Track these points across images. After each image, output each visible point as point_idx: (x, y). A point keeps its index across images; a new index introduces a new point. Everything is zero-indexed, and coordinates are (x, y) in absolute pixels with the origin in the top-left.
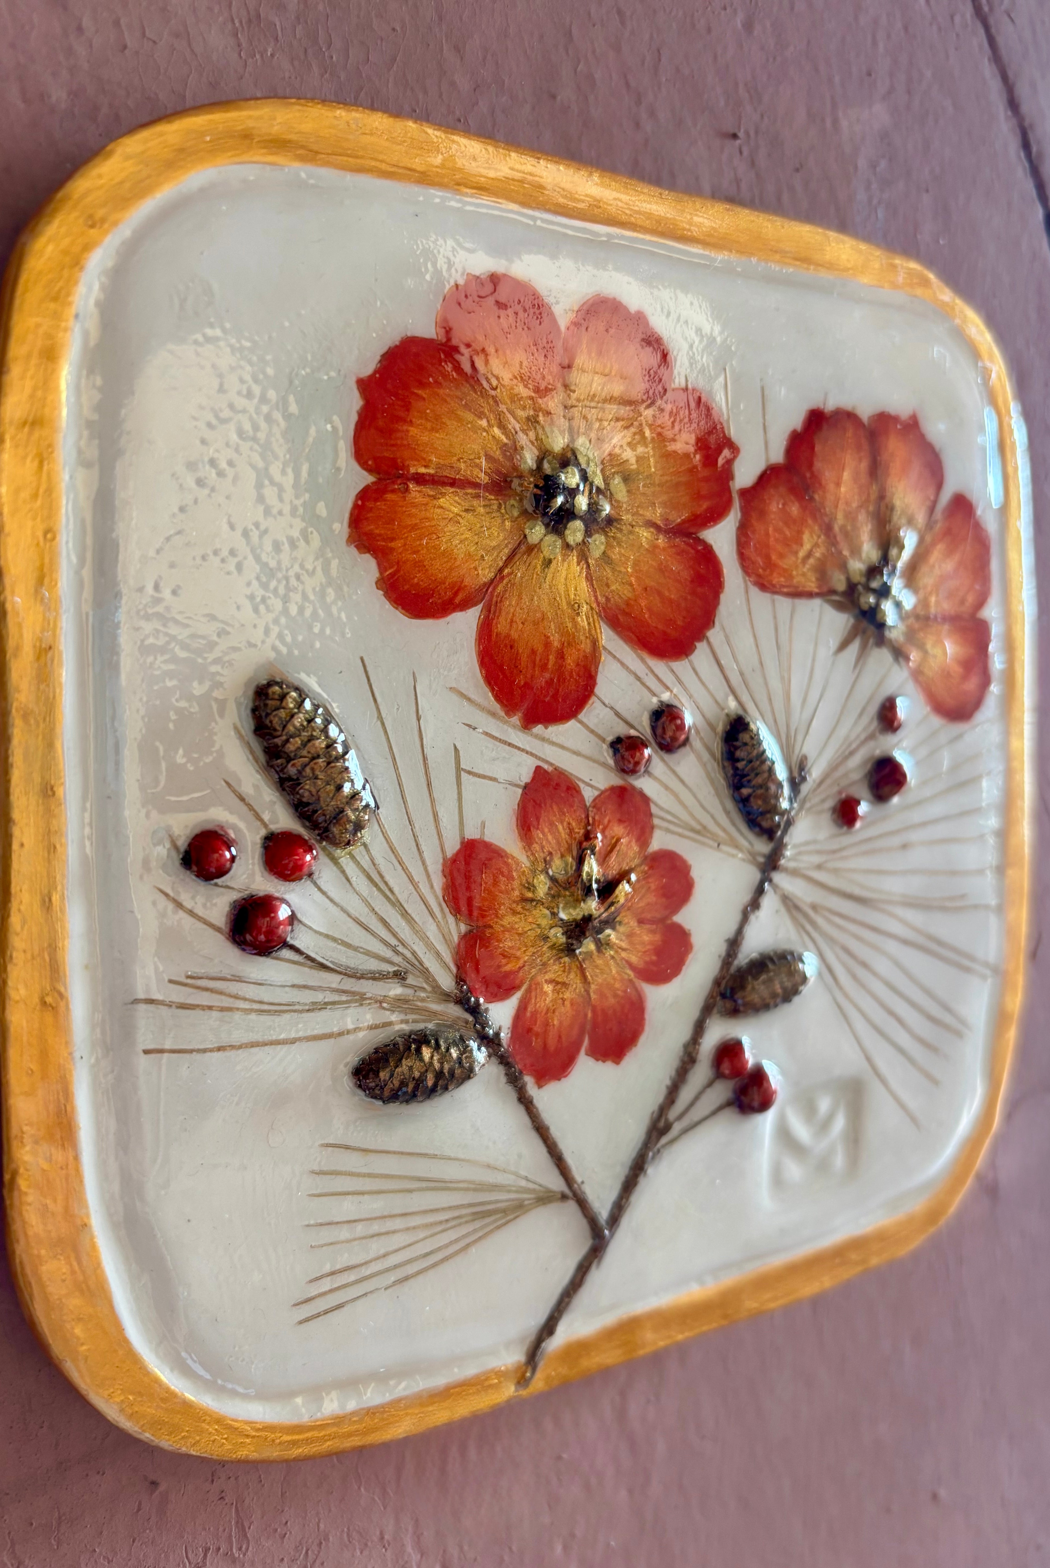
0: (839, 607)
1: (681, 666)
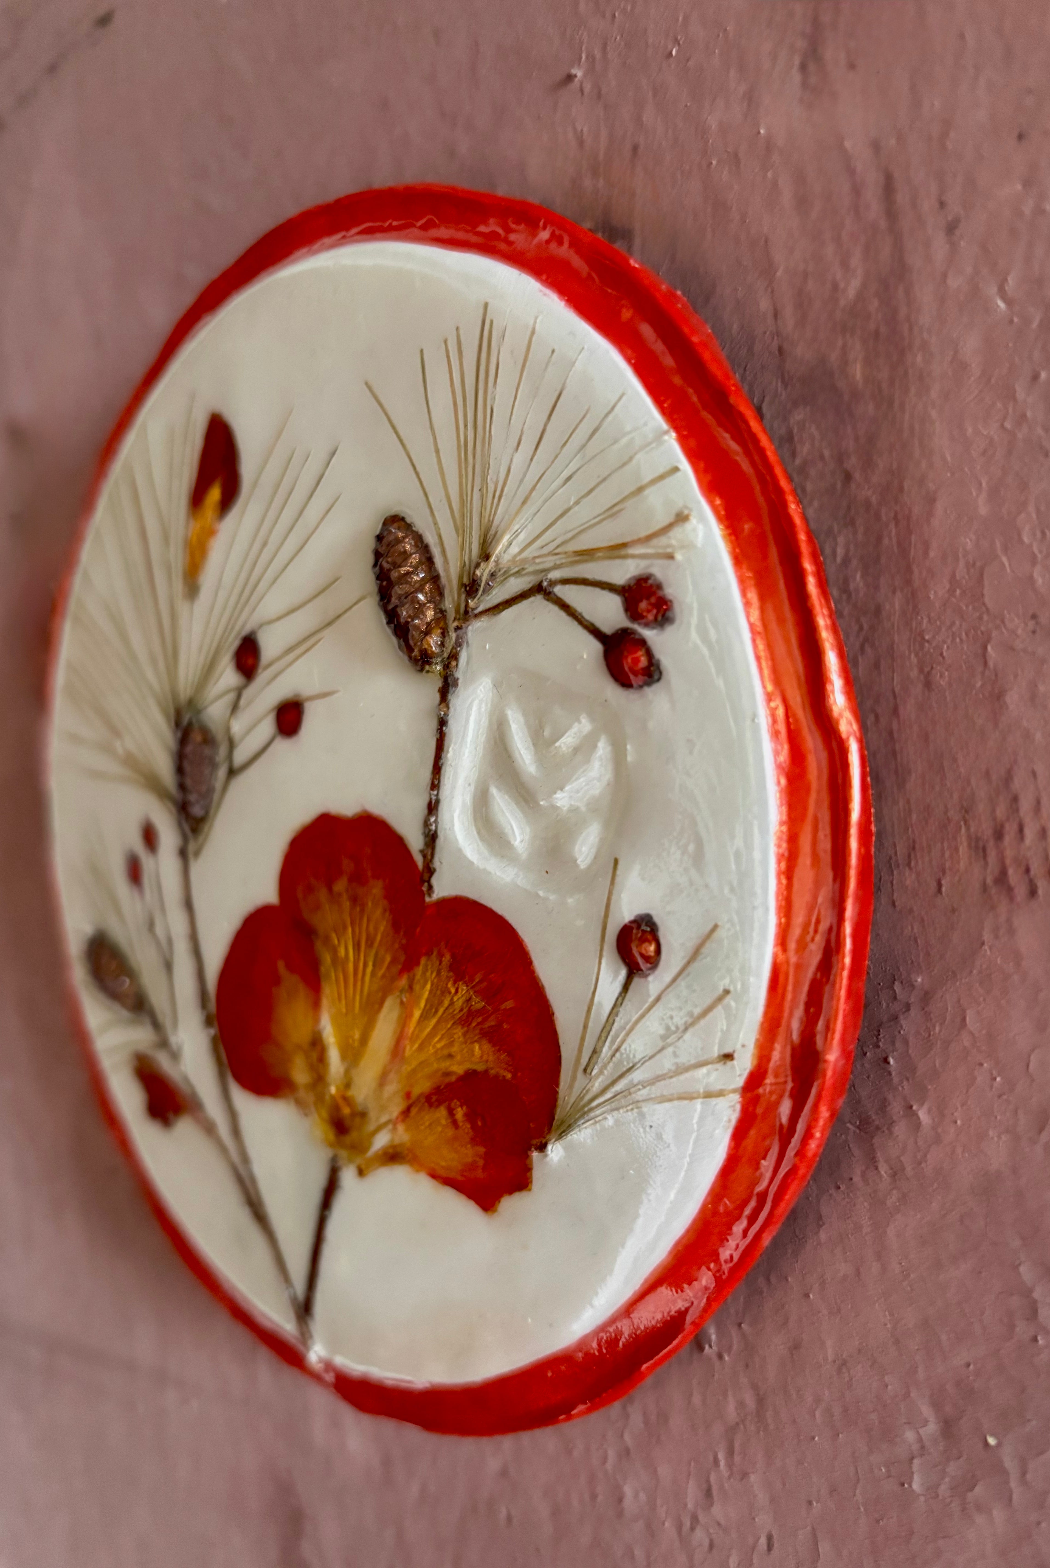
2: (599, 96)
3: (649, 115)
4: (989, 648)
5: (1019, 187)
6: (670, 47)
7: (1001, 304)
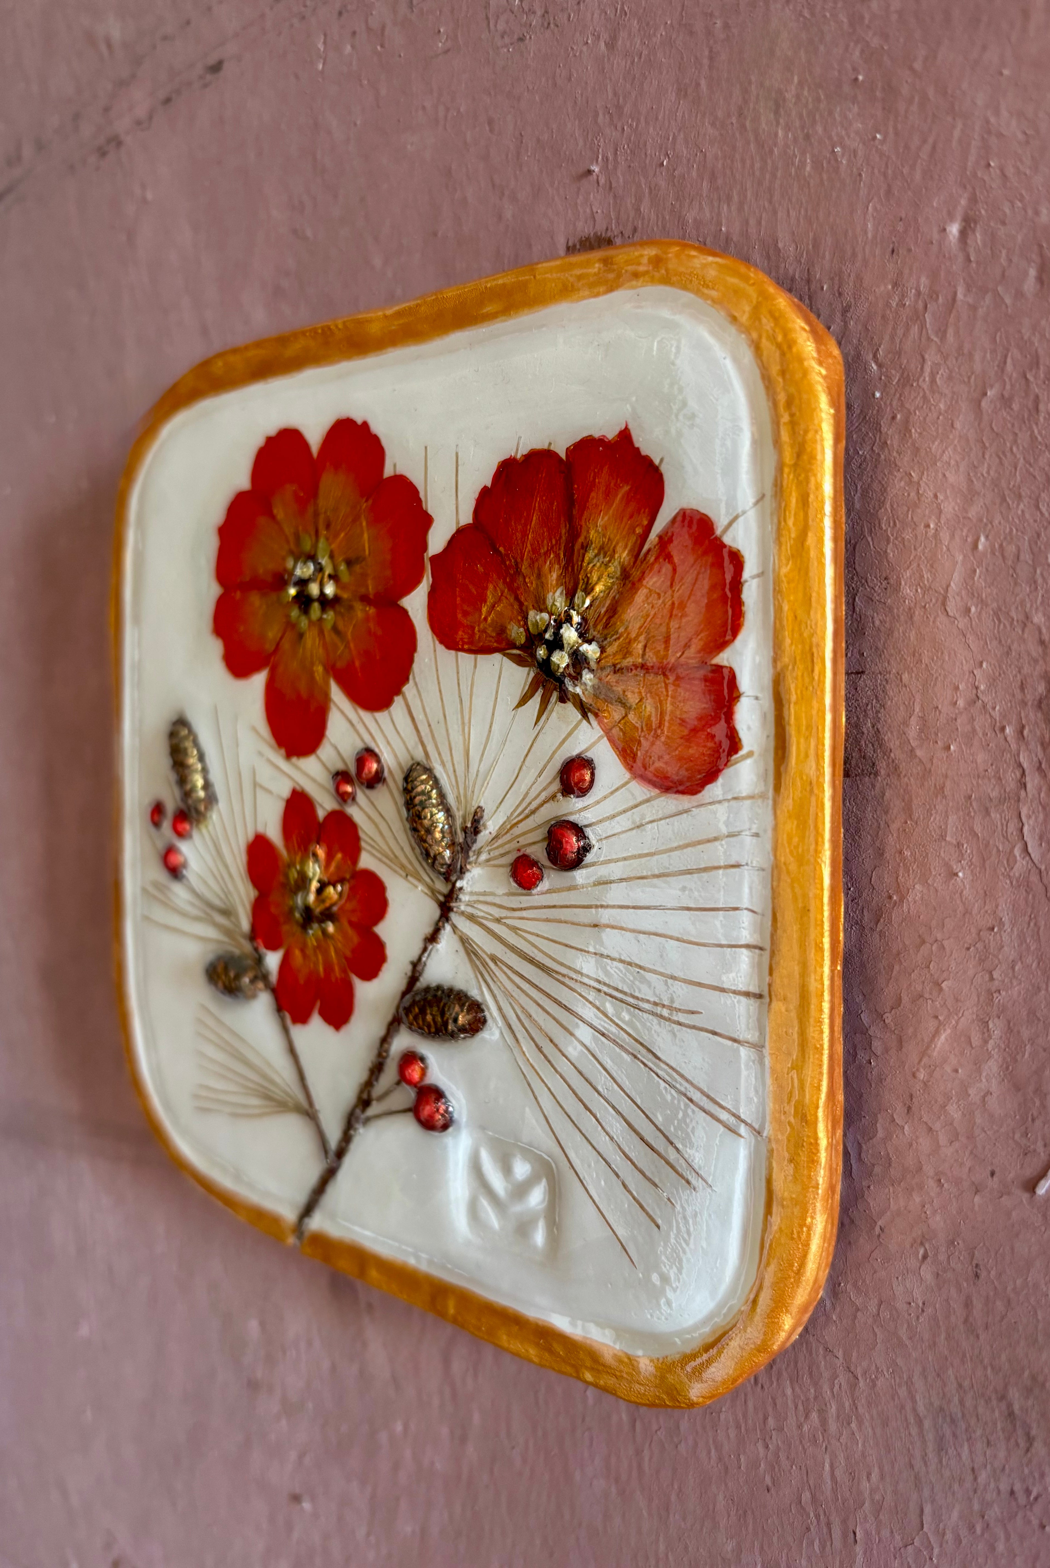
0: (519, 661)
1: (382, 716)
2: (611, 188)
3: (645, 207)
4: (857, 599)
5: (890, 287)
6: (662, 158)
7: (875, 367)
